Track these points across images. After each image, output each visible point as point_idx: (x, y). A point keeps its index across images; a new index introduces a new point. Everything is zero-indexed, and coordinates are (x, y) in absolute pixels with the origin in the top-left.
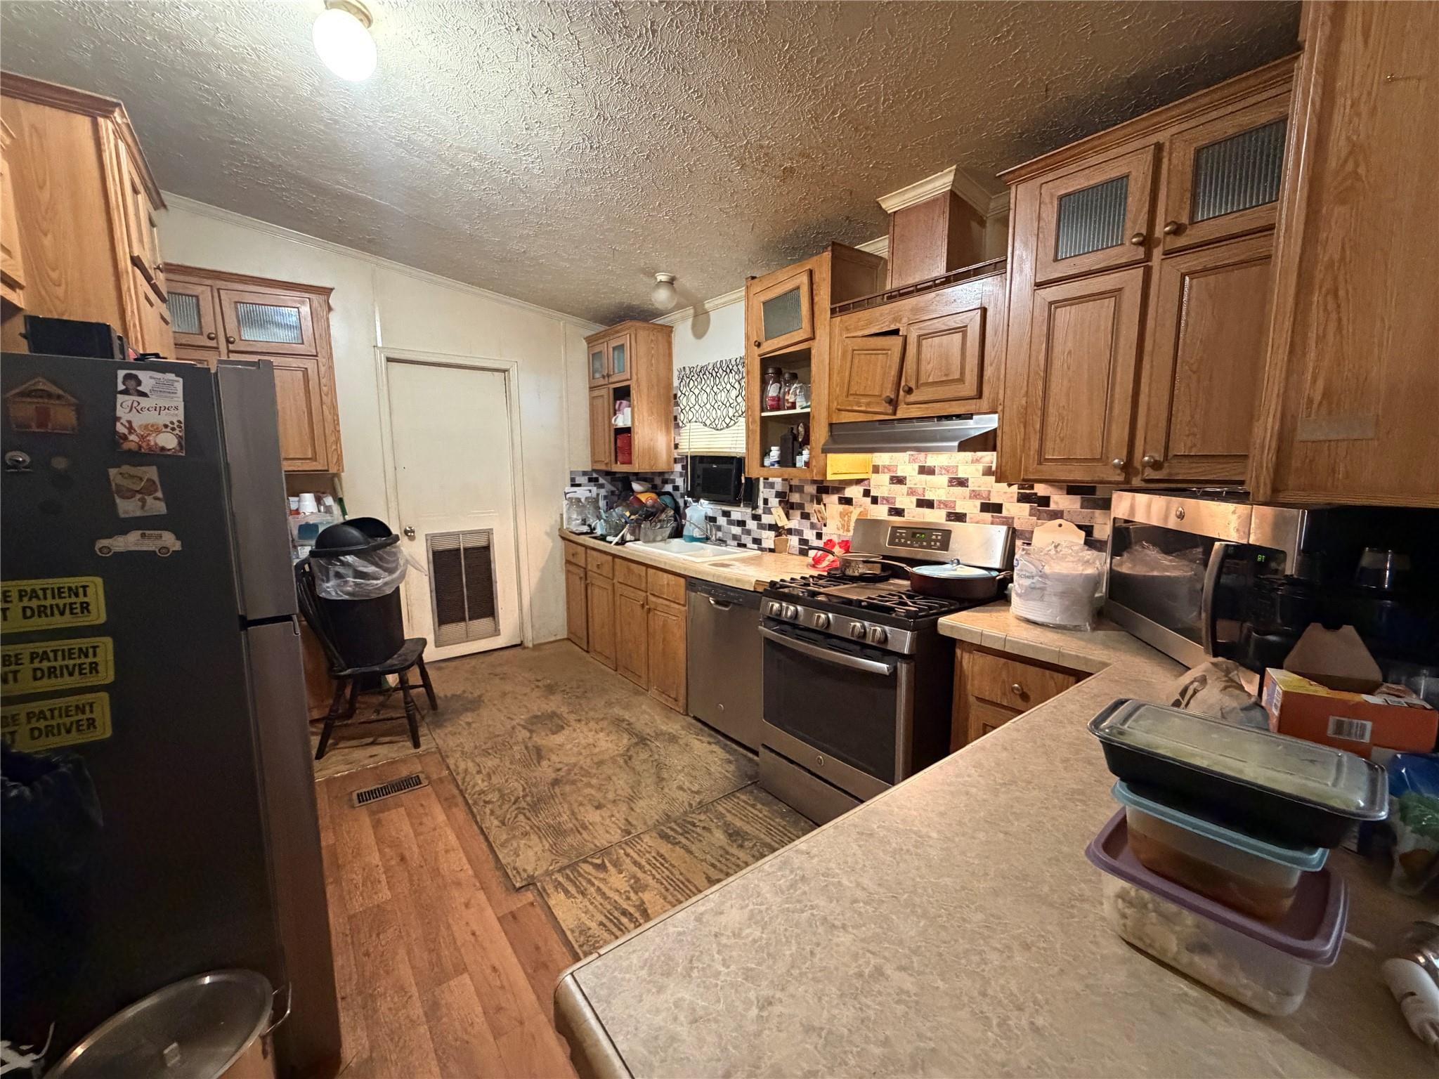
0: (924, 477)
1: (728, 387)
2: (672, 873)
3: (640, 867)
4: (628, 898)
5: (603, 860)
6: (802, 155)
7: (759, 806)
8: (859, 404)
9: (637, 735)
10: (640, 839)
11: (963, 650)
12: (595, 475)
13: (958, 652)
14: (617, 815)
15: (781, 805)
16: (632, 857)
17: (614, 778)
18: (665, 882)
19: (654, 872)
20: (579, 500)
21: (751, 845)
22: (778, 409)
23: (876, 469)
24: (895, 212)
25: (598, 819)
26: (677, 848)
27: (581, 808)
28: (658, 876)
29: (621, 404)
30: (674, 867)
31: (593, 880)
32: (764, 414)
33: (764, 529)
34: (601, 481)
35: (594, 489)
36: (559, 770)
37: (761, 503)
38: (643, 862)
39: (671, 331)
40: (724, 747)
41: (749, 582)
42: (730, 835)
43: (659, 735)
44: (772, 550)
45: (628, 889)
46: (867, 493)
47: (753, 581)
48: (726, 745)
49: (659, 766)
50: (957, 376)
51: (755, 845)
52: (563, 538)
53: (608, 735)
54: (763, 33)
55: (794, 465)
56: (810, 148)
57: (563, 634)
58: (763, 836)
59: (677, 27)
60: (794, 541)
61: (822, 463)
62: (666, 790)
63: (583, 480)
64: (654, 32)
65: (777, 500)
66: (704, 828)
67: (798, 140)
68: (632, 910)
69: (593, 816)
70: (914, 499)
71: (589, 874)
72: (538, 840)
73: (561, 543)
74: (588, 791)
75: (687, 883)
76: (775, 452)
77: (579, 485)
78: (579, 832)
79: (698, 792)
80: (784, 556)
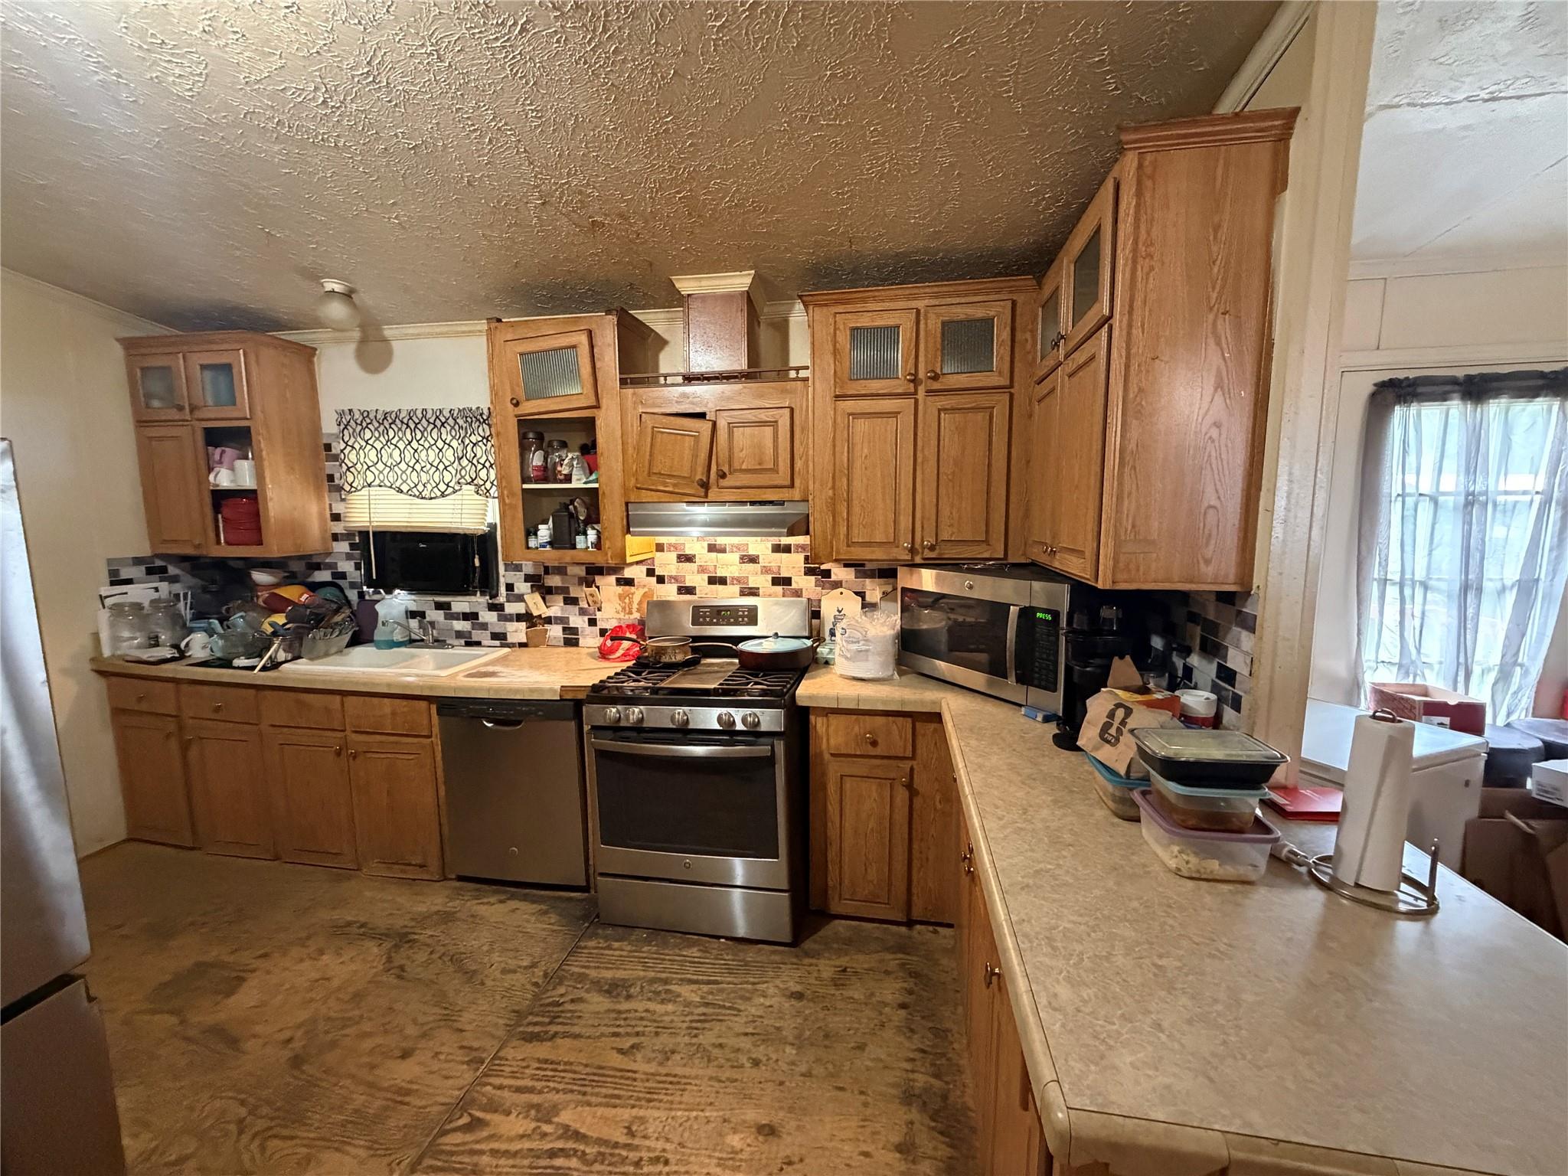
0: (714, 555)
1: (440, 444)
2: (575, 1072)
3: (531, 1090)
4: (544, 1135)
5: (470, 1114)
6: (621, 216)
7: (616, 945)
8: (665, 484)
9: (387, 935)
10: (501, 1059)
11: (817, 715)
12: (159, 563)
13: (812, 718)
14: (445, 1049)
15: (637, 932)
16: (510, 1087)
17: (398, 1006)
18: (575, 1088)
19: (552, 1085)
20: (137, 607)
21: (638, 989)
22: (546, 480)
23: (660, 548)
24: (689, 295)
25: (417, 1070)
26: (559, 1041)
27: (377, 1072)
28: (561, 1086)
29: (223, 452)
30: (571, 1064)
31: (478, 1147)
32: (525, 486)
33: (511, 620)
34: (172, 570)
35: (164, 586)
36: (290, 1040)
37: (503, 589)
38: (529, 1083)
39: (314, 355)
40: (525, 898)
41: (552, 690)
42: (608, 992)
43: (422, 920)
44: (522, 645)
45: (533, 1125)
46: (650, 572)
47: (558, 687)
48: (526, 895)
49: (456, 960)
50: (771, 466)
51: (642, 987)
52: (101, 673)
53: (339, 955)
54: (652, 95)
55: (573, 547)
56: (634, 213)
57: (121, 833)
58: (642, 974)
59: (558, 41)
60: (555, 631)
61: (619, 544)
62: (489, 983)
63: (137, 572)
64: (523, 30)
65: (529, 584)
66: (572, 1001)
67: (625, 201)
68: (560, 1145)
69: (403, 1072)
70: (705, 577)
71: (464, 1144)
72: (338, 1155)
73: (100, 684)
74: (367, 1044)
75: (601, 1071)
76: (544, 532)
77: (129, 582)
78: (402, 1103)
79: (534, 965)
80: (543, 648)
